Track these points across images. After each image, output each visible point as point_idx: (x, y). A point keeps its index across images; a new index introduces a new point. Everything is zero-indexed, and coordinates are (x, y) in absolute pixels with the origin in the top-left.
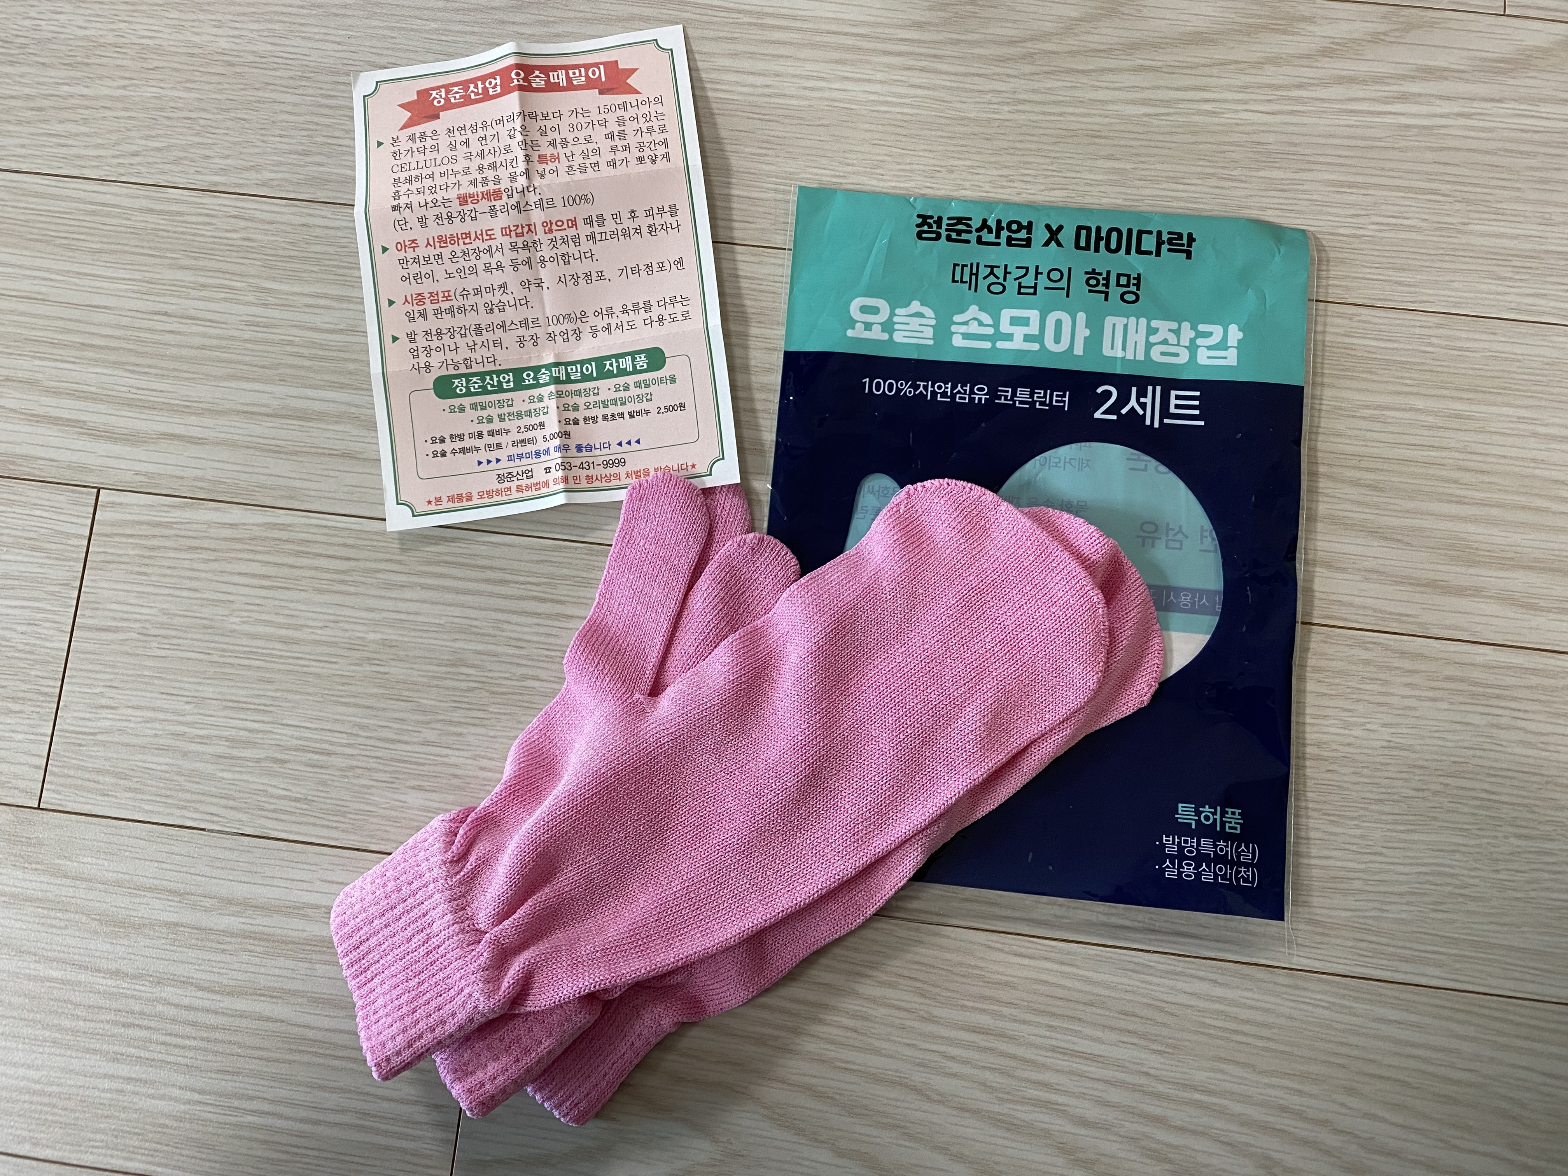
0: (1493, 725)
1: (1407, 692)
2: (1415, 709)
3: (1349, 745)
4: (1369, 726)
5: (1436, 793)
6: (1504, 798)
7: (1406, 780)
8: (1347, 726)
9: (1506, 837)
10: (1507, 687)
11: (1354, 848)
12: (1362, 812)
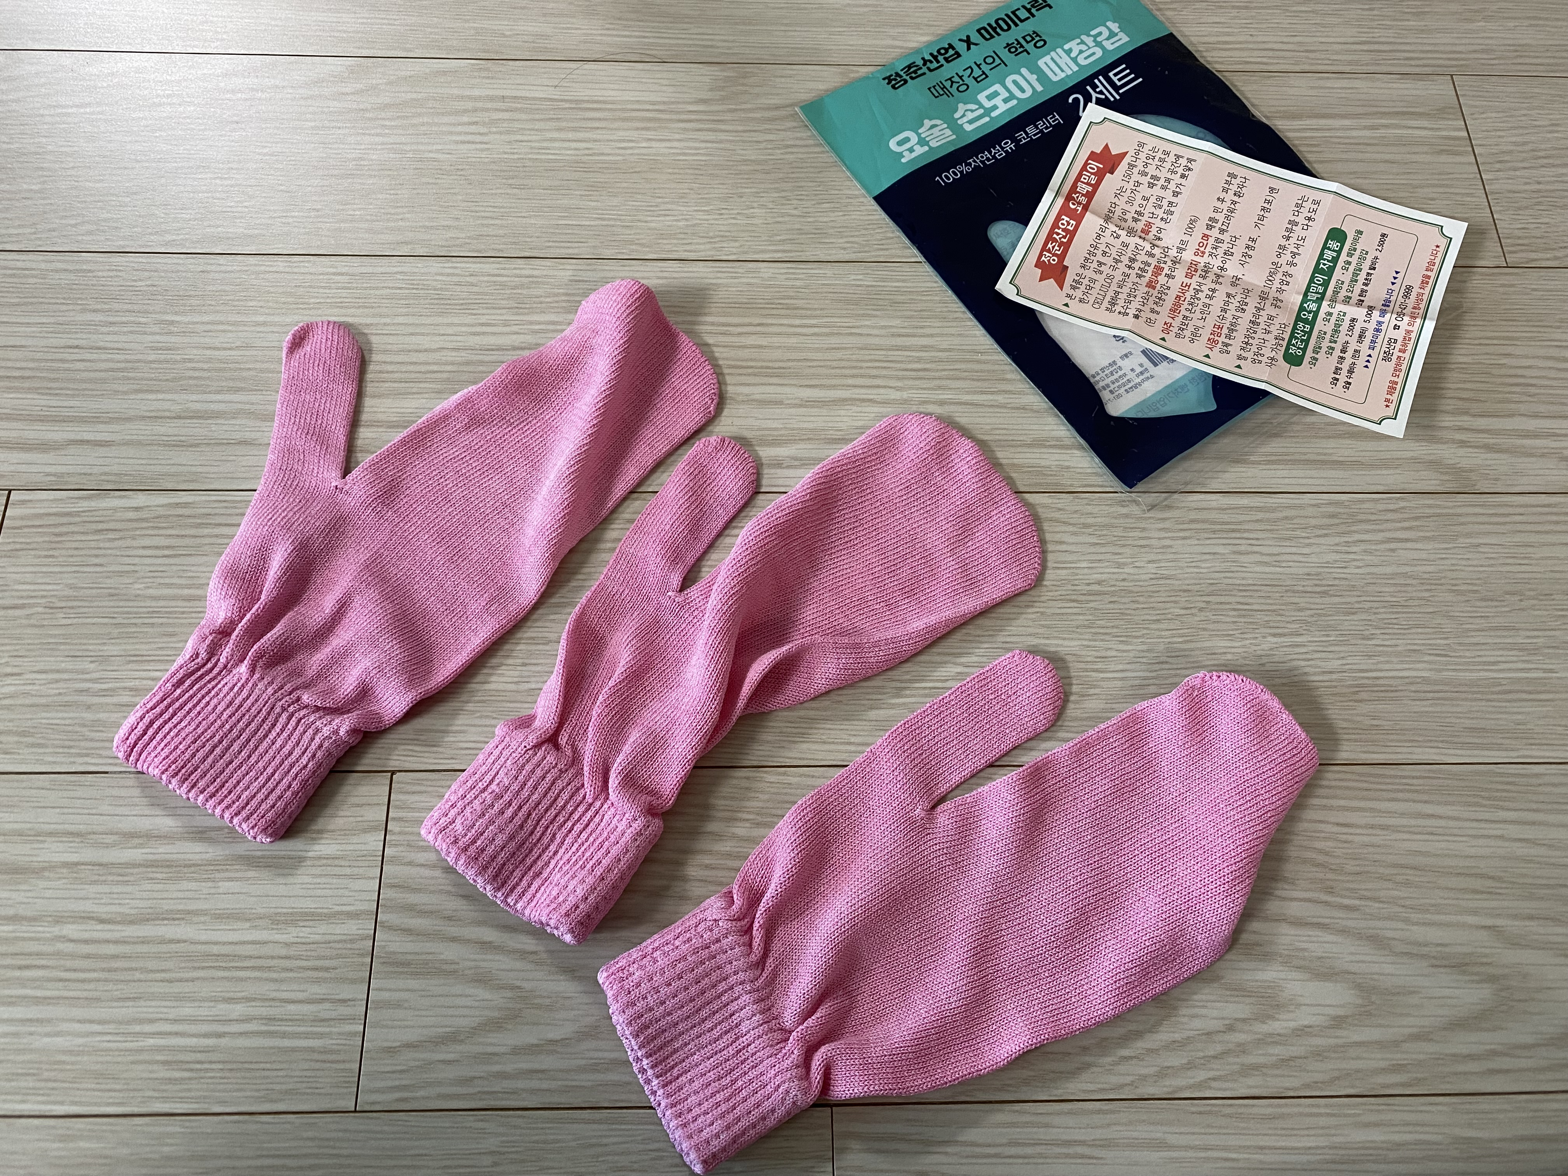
0: (1235, 553)
1: (1163, 534)
2: (1170, 547)
3: (1124, 580)
4: (1137, 564)
5: (1201, 610)
6: (1255, 607)
7: (1175, 602)
8: (1120, 565)
9: (1264, 637)
10: (1240, 523)
11: (1144, 660)
12: (1145, 631)
